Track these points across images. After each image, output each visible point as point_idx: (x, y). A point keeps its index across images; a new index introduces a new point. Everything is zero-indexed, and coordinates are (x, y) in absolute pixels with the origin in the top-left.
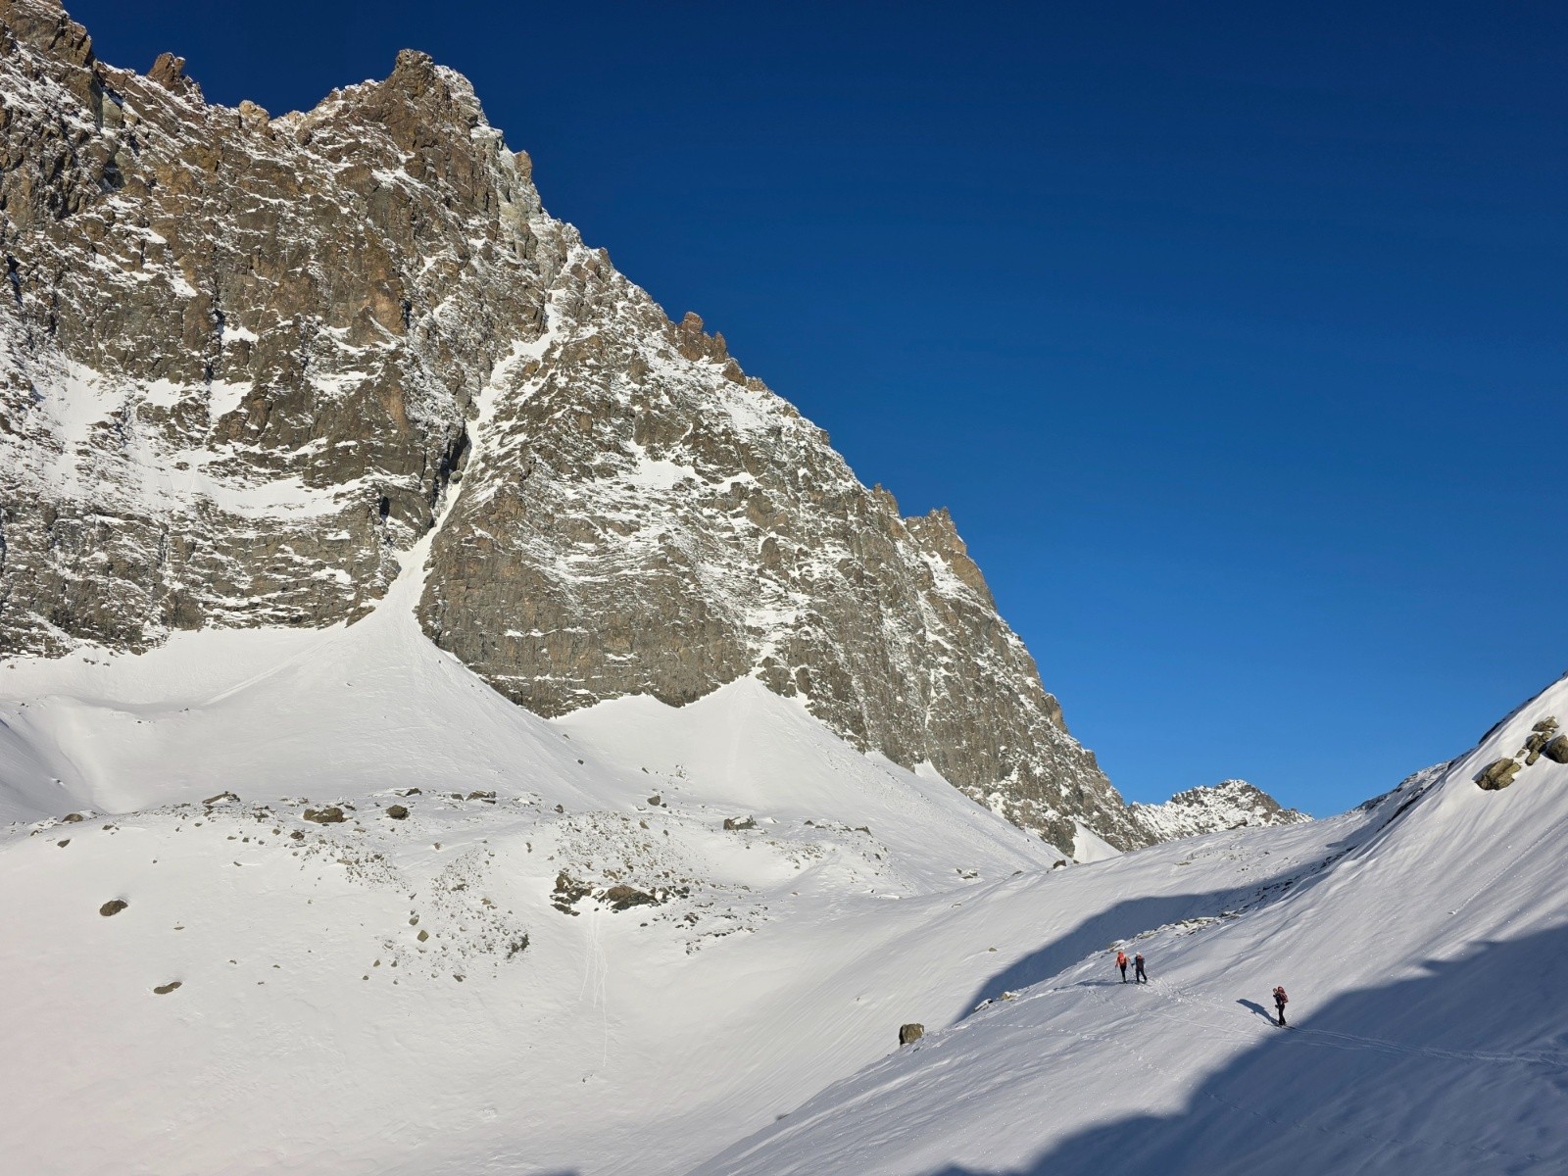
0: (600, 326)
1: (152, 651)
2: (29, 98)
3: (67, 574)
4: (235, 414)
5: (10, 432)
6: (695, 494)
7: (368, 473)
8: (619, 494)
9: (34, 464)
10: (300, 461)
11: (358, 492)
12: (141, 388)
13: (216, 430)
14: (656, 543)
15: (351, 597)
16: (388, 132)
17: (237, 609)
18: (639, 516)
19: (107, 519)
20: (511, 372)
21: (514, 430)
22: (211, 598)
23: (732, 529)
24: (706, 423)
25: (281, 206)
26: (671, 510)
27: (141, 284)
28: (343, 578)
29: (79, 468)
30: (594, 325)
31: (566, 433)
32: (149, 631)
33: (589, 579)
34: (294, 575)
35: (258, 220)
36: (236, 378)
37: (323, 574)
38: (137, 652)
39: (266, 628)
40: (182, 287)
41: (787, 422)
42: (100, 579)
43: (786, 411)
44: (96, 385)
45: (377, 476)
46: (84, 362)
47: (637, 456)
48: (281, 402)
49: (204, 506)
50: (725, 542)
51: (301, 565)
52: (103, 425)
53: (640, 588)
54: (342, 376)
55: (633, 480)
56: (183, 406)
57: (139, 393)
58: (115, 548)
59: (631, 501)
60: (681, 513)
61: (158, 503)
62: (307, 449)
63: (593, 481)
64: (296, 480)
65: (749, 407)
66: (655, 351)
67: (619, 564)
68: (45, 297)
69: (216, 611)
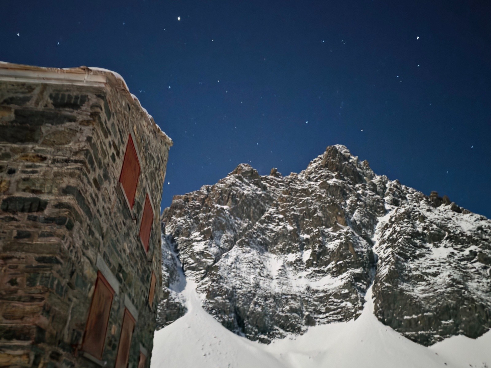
0: (405, 207)
1: (305, 334)
2: (249, 191)
3: (281, 314)
4: (309, 260)
5: (262, 276)
6: (456, 257)
7: (348, 270)
8: (429, 263)
9: (268, 284)
10: (329, 270)
11: (347, 277)
12: (286, 257)
13: (306, 265)
14: (447, 278)
15: (353, 311)
16: (328, 169)
17: (324, 318)
18: (438, 269)
19: (287, 296)
20: (380, 228)
21: (387, 247)
22: (316, 316)
23: (475, 268)
24: (452, 231)
25: (308, 199)
26: (449, 265)
27: (280, 229)
28: (349, 305)
29: (278, 283)
30: (403, 207)
31: (405, 246)
32: (304, 328)
33: (427, 295)
34: (336, 305)
35: (303, 205)
36: (307, 249)
37: (343, 305)
38: (302, 334)
39: (332, 324)
40: (290, 228)
41: (483, 223)
42: (289, 314)
43: (482, 219)
44: (276, 259)
45: (351, 271)
46: (272, 253)
47: (430, 248)
48: (320, 254)
49: (308, 289)
50: (474, 273)
51: (337, 302)
52: (280, 270)
53: (446, 296)
54: (333, 242)
55: (432, 257)
56: (297, 260)
57: (286, 259)
58: (290, 304)
59: (434, 264)
60: (453, 265)
61: (297, 290)
62: (330, 266)
63: (418, 260)
64: (329, 276)
65: (467, 221)
66: (425, 210)
67: (436, 288)
68: (261, 239)
69: (318, 320)
